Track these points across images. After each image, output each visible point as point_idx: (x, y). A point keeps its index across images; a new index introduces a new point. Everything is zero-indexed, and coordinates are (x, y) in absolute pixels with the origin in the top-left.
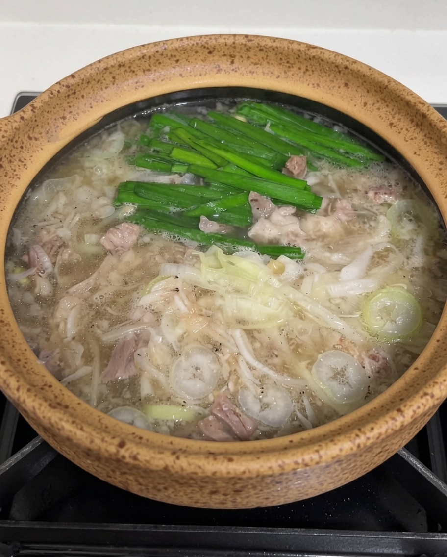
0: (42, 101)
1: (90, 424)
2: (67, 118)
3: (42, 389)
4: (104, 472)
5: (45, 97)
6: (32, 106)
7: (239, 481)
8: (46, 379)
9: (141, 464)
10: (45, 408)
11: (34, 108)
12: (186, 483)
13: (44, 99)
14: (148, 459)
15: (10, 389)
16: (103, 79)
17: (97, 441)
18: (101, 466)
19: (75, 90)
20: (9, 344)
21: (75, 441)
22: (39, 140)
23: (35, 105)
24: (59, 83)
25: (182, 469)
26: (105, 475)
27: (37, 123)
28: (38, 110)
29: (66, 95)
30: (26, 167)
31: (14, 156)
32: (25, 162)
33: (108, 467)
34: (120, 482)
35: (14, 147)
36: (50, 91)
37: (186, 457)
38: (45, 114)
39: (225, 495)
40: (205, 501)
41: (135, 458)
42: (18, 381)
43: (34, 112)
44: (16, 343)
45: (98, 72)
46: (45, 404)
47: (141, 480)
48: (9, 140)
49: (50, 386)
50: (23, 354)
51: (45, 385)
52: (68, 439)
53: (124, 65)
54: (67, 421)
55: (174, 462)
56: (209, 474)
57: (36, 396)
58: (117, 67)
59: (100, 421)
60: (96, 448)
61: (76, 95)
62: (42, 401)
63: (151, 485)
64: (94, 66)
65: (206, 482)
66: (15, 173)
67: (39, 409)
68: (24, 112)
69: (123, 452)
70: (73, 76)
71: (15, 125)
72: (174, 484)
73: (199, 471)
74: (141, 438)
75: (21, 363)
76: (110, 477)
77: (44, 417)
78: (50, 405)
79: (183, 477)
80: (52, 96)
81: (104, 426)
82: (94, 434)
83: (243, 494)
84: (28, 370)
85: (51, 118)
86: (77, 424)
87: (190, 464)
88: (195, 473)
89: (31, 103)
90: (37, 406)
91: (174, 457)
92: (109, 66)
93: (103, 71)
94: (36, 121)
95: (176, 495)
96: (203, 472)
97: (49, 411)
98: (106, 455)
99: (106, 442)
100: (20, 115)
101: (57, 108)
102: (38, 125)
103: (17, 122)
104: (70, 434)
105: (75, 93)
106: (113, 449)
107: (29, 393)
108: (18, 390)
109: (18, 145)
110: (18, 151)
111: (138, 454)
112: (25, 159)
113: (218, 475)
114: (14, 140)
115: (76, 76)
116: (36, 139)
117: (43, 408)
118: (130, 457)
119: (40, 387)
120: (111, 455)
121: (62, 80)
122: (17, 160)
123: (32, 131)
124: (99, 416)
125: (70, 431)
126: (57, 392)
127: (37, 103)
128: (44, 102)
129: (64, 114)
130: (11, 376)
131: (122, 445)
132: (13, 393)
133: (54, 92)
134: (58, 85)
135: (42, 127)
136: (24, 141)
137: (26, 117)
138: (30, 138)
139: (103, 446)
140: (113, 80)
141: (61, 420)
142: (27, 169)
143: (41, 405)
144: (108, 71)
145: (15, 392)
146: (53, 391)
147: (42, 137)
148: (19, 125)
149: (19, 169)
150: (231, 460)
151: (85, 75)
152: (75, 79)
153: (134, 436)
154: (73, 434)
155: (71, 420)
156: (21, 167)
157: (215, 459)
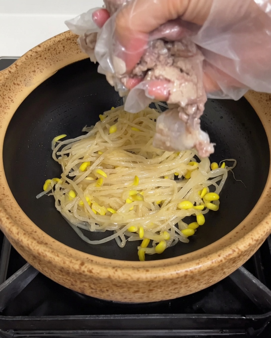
0: (21, 61)
1: (62, 253)
2: (36, 72)
3: (31, 234)
4: (70, 282)
5: (23, 59)
6: (16, 64)
7: (152, 283)
8: (32, 227)
9: (94, 275)
10: (35, 244)
11: (17, 65)
12: (121, 286)
13: (23, 60)
14: (98, 271)
15: (13, 234)
16: (57, 47)
17: (67, 263)
18: (69, 278)
19: (41, 54)
20: (9, 207)
21: (54, 263)
22: (20, 85)
23: (18, 64)
24: (31, 50)
25: (119, 277)
26: (70, 284)
27: (18, 75)
28: (19, 67)
29: (36, 58)
30: (13, 101)
31: (5, 95)
32: (12, 98)
33: (73, 278)
34: (80, 288)
35: (5, 89)
36: (26, 55)
37: (121, 270)
38: (23, 69)
39: (143, 293)
40: (130, 297)
41: (90, 272)
42: (17, 229)
43: (17, 68)
44: (13, 207)
45: (54, 43)
46: (35, 242)
47: (92, 286)
48: (2, 85)
49: (36, 232)
50: (18, 213)
51: (33, 231)
52: (50, 262)
53: (70, 39)
54: (49, 251)
55: (114, 273)
56: (135, 279)
57: (29, 237)
58: (66, 40)
59: (67, 251)
60: (67, 266)
61: (41, 58)
62: (32, 240)
63: (99, 289)
64: (52, 40)
65: (133, 285)
66: (6, 105)
67: (31, 245)
68: (11, 68)
69: (83, 268)
70: (39, 46)
71: (6, 76)
72: (113, 287)
73: (129, 278)
74: (92, 261)
75: (18, 218)
76: (73, 285)
77: (34, 249)
78: (38, 242)
79: (119, 282)
80: (27, 58)
81: (69, 254)
82: (66, 258)
83: (154, 292)
84: (22, 223)
85: (27, 72)
86: (55, 253)
87: (123, 274)
88: (127, 279)
89: (15, 63)
90: (30, 243)
91: (114, 270)
92: (61, 40)
93: (57, 43)
94: (18, 73)
95: (113, 294)
96: (132, 278)
97: (37, 246)
98: (73, 270)
99: (73, 263)
100: (9, 70)
101: (31, 65)
102: (19, 76)
103: (7, 74)
104: (50, 259)
105: (41, 56)
106: (77, 267)
107: (25, 236)
108: (18, 234)
109: (8, 88)
110: (8, 92)
111: (93, 269)
112: (12, 97)
113: (140, 280)
114: (5, 86)
115: (41, 46)
116: (18, 85)
117: (33, 244)
118: (88, 271)
119: (30, 232)
120: (76, 270)
121: (33, 49)
122: (7, 97)
123: (15, 80)
124: (66, 249)
125: (51, 258)
126: (40, 235)
127: (19, 63)
128: (23, 62)
129: (34, 69)
130: (13, 226)
131: (82, 264)
132: (15, 236)
133: (28, 56)
134: (31, 51)
135: (22, 77)
136: (11, 86)
137: (12, 71)
138: (14, 84)
139: (71, 265)
140: (63, 48)
141: (45, 251)
142: (13, 102)
143: (32, 242)
144: (60, 43)
145: (16, 235)
146: (37, 235)
147: (22, 83)
148: (8, 76)
149: (9, 103)
150: (147, 271)
151: (47, 46)
152: (41, 48)
153: (88, 259)
154: (53, 259)
155: (51, 251)
156: (10, 101)
157: (138, 271)
